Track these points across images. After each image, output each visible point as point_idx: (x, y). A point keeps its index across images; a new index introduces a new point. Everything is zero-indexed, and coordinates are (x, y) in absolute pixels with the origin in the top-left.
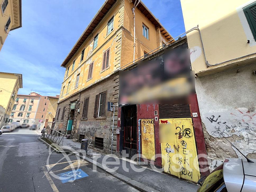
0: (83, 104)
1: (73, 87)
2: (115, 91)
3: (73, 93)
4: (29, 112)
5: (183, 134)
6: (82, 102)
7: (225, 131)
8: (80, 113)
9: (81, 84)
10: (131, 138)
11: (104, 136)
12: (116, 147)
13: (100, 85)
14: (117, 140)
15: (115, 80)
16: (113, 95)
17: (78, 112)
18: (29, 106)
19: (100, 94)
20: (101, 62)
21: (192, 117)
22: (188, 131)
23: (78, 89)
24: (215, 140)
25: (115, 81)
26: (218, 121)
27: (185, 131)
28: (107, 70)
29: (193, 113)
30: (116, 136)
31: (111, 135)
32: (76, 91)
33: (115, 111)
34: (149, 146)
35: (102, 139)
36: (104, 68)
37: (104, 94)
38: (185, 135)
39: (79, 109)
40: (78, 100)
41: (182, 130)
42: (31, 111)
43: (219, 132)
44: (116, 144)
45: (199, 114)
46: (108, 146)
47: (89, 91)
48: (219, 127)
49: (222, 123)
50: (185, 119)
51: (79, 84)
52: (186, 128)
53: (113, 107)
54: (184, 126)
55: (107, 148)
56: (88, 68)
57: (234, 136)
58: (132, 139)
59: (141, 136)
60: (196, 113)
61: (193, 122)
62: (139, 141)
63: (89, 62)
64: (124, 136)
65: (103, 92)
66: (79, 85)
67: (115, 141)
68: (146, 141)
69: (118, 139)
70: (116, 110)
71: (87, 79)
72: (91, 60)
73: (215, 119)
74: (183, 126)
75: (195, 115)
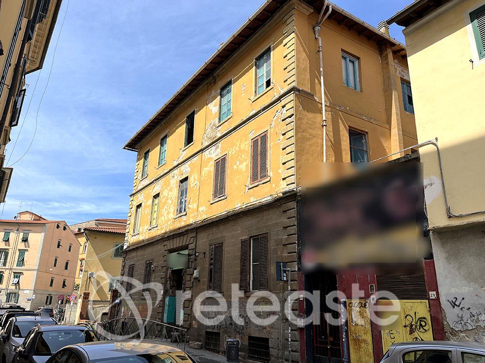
0: (208, 259)
1: (172, 210)
2: (288, 235)
3: (172, 228)
4: (19, 269)
5: (416, 326)
6: (204, 253)
7: (469, 321)
8: (199, 281)
9: (195, 207)
10: (328, 335)
11: (269, 333)
12: (299, 354)
13: (251, 218)
14: (299, 340)
15: (285, 212)
16: (284, 245)
17: (196, 278)
18: (18, 253)
19: (251, 237)
20: (246, 160)
21: (428, 299)
22: (423, 321)
23: (188, 219)
24: (457, 334)
25: (285, 214)
26: (461, 307)
27: (419, 322)
28: (263, 183)
29: (430, 293)
30: (296, 333)
31: (286, 332)
32: (183, 224)
33: (291, 281)
34: (362, 350)
35: (267, 340)
36: (254, 178)
37: (260, 240)
38: (418, 328)
39: (195, 269)
40: (190, 247)
41: (414, 319)
42: (23, 267)
43: (462, 321)
44: (299, 348)
45: (438, 294)
46: (280, 354)
47: (222, 228)
48: (462, 315)
49: (466, 308)
50: (419, 301)
51: (190, 206)
52: (420, 317)
53: (286, 273)
54: (417, 313)
55: (278, 358)
56: (210, 168)
57: (478, 327)
58: (331, 339)
59: (347, 331)
60: (435, 293)
61: (430, 307)
62: (344, 340)
63: (214, 154)
64: (313, 332)
65: (258, 235)
66: (189, 208)
67: (296, 343)
68: (358, 341)
69: (302, 338)
70: (292, 279)
71: (211, 197)
72: (219, 150)
73: (457, 303)
74: (415, 313)
75: (432, 295)
